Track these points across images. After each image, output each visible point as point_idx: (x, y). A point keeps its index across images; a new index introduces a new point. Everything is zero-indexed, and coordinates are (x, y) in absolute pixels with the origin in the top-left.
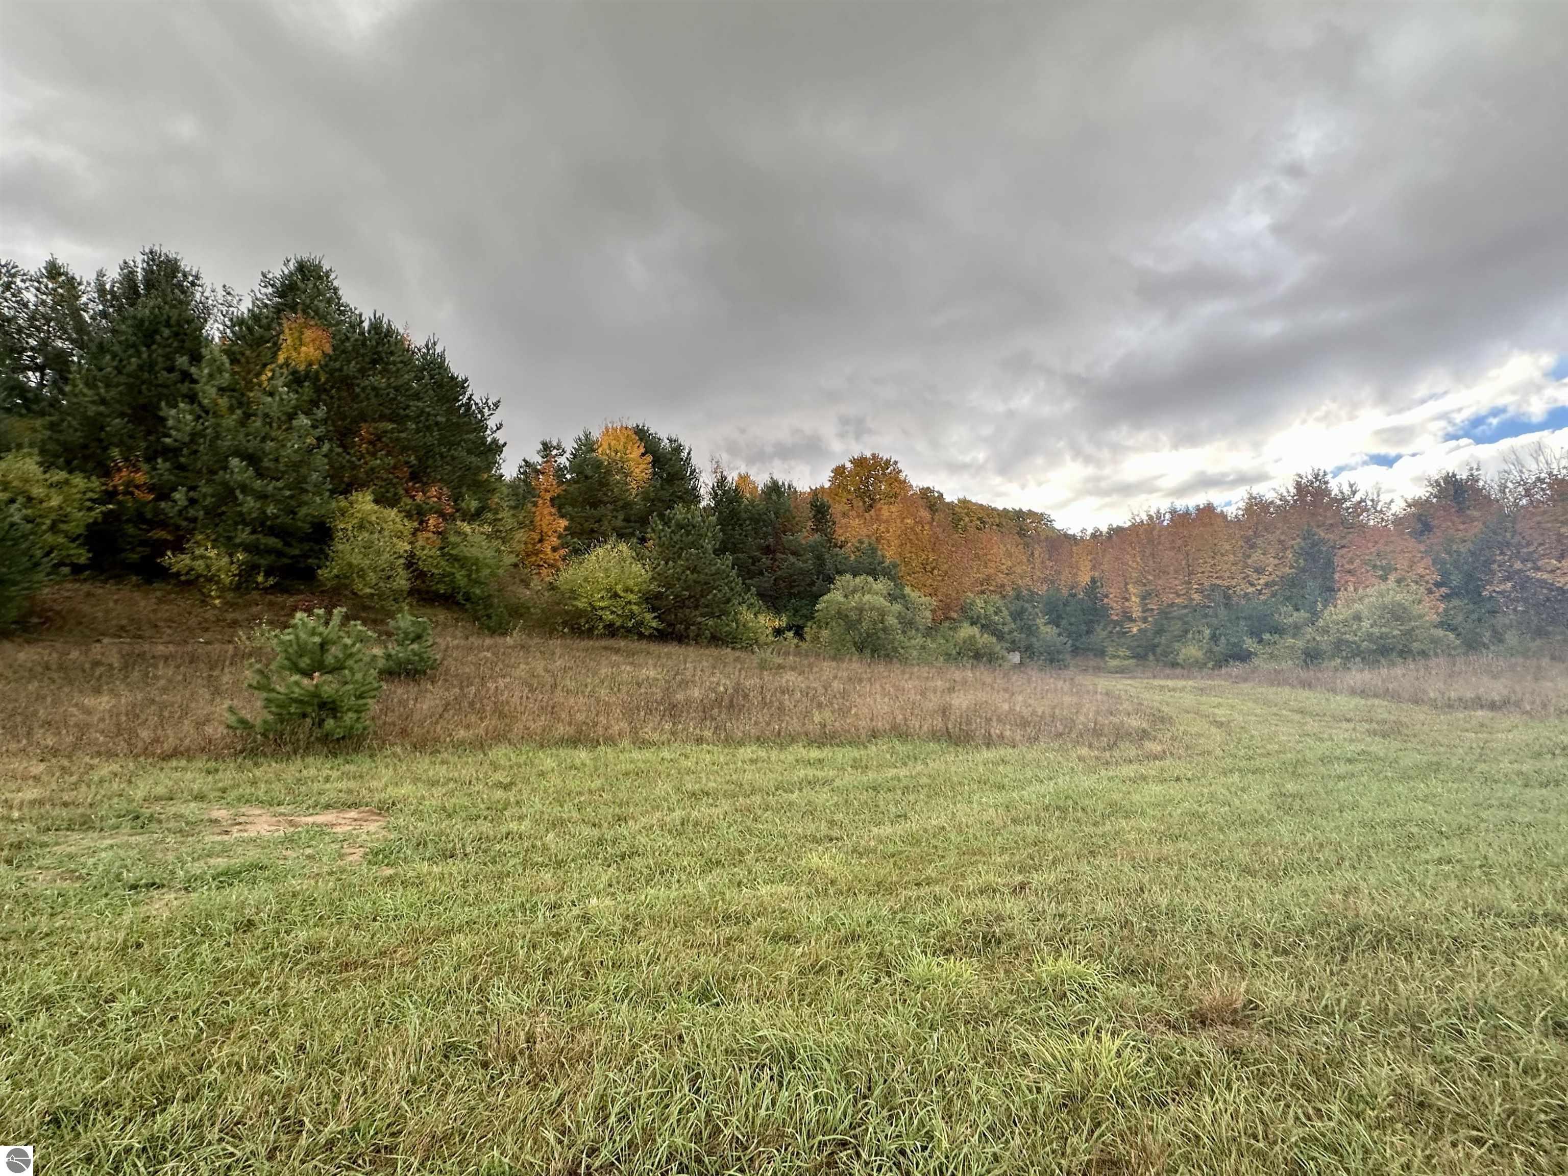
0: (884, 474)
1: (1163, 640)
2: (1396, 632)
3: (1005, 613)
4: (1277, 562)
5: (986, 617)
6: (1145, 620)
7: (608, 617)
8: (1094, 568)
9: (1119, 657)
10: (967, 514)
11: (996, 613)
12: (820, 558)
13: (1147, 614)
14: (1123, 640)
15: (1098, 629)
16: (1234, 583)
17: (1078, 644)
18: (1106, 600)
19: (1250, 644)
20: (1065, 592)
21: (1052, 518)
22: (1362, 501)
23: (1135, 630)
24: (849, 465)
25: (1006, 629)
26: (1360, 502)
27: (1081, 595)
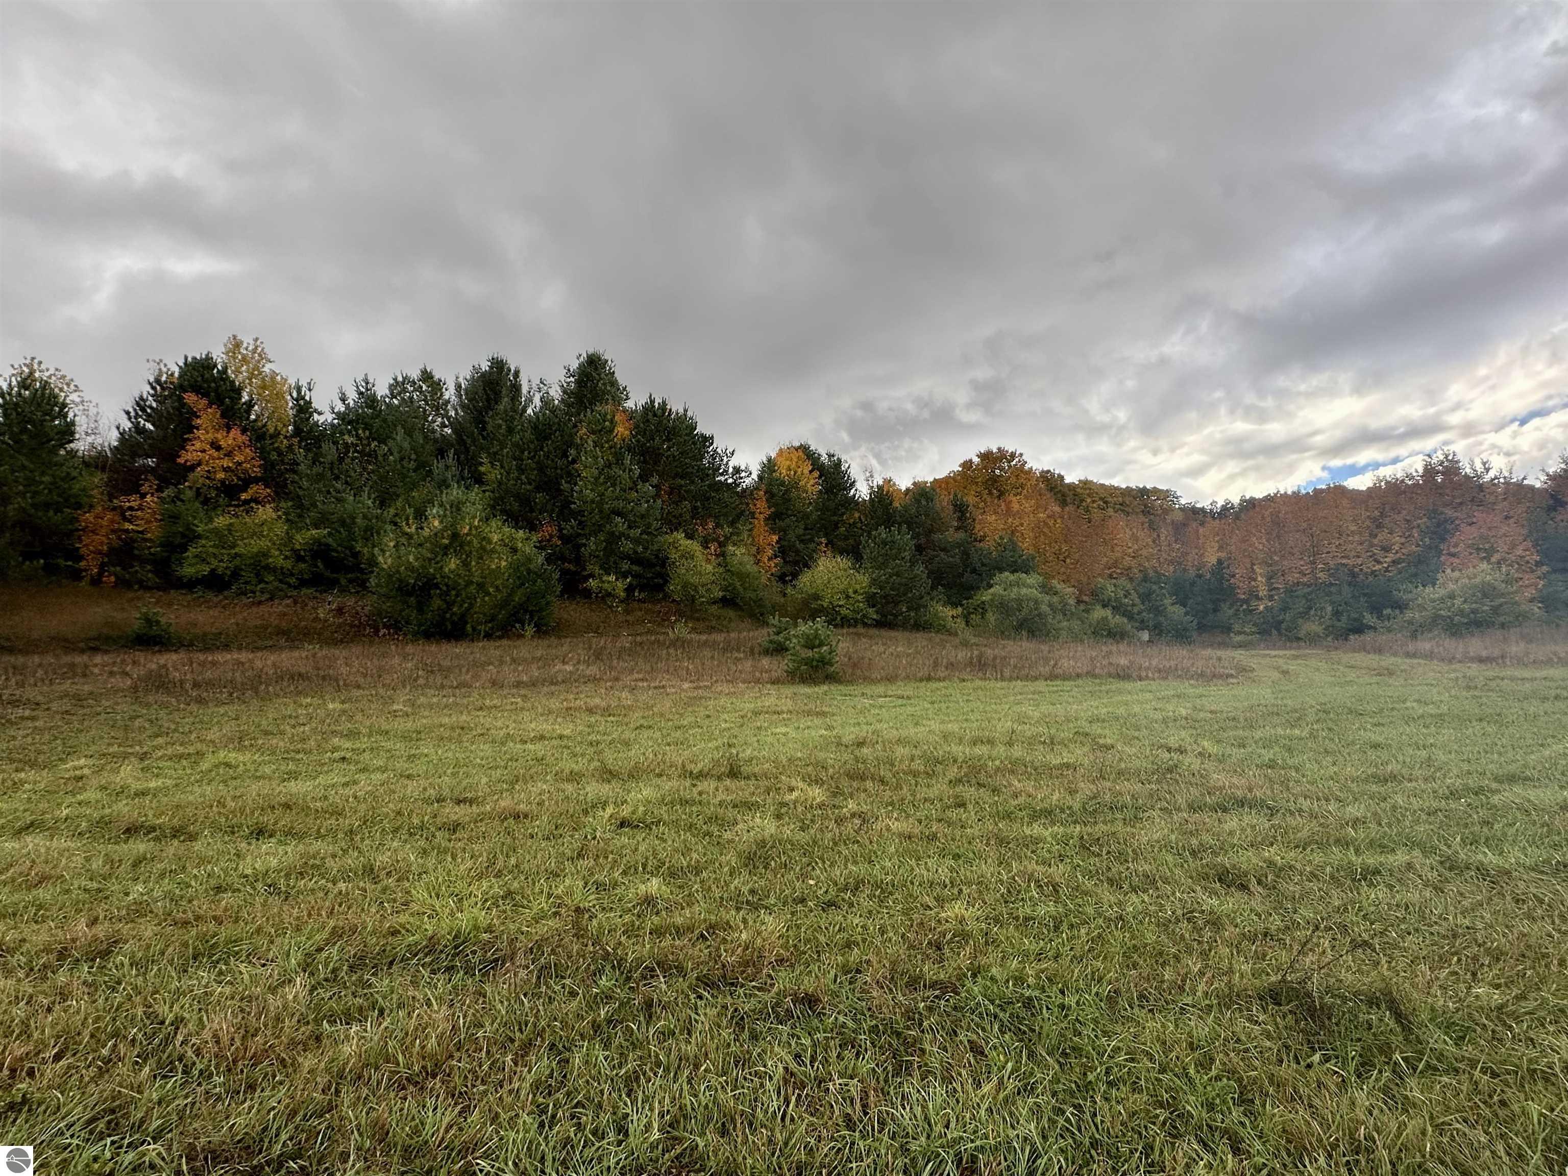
0: (1010, 467)
1: (1288, 617)
2: (1486, 608)
3: (1134, 595)
4: (1403, 540)
5: (1116, 600)
6: (1271, 598)
7: (844, 611)
8: (1221, 548)
9: (1244, 633)
10: (1089, 495)
11: (1126, 597)
12: (966, 554)
13: (1273, 592)
14: (1249, 617)
15: (1224, 607)
16: (1359, 561)
17: (1204, 622)
18: (1232, 581)
19: (1369, 619)
20: (1192, 573)
21: (1178, 494)
22: (1496, 478)
23: (1261, 608)
24: (976, 460)
25: (1135, 611)
26: (1493, 480)
27: (1208, 576)
